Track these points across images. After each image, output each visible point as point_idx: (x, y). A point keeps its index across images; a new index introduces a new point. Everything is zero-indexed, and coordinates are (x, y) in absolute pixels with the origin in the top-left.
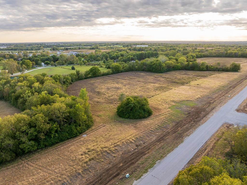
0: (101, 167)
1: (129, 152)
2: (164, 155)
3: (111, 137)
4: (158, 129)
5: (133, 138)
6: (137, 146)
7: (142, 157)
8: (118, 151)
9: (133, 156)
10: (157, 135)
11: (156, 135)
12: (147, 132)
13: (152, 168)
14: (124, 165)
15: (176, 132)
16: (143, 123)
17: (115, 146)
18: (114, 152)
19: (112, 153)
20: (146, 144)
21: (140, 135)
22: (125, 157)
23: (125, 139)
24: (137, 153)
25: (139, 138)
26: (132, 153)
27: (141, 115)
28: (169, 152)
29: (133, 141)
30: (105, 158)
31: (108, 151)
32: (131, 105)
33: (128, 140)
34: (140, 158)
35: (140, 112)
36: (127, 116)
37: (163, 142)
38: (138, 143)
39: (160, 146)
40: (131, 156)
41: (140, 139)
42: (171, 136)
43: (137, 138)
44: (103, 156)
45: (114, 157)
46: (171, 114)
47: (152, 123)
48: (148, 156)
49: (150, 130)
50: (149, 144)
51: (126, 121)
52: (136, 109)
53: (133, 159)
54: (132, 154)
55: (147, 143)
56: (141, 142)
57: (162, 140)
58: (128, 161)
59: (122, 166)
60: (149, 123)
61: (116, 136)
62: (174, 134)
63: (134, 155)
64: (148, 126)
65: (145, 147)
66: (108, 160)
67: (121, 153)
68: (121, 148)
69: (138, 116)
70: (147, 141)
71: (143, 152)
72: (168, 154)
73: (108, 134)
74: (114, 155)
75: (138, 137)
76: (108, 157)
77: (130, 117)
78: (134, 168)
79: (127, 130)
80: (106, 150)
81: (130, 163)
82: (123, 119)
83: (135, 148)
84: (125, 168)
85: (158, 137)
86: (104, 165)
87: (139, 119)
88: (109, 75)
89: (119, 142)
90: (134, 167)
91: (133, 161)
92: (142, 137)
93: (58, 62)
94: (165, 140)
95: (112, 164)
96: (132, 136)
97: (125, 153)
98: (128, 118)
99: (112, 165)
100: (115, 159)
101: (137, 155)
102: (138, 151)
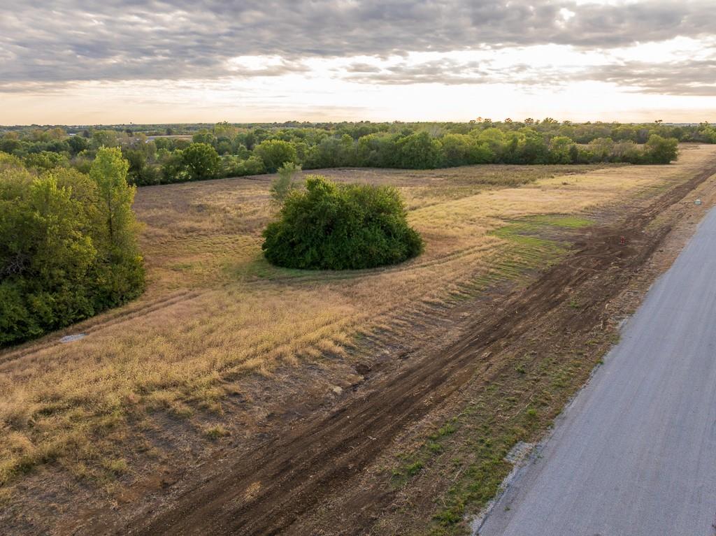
0: (87, 516)
1: (317, 402)
2: (548, 410)
3: (217, 336)
4: (465, 298)
5: (342, 336)
6: (363, 370)
7: (400, 427)
8: (243, 405)
9: (340, 427)
10: (465, 318)
11: (462, 320)
12: (408, 309)
13: (491, 505)
14: (269, 494)
15: (557, 303)
16: (384, 280)
17: (230, 379)
18: (214, 406)
19: (202, 415)
20: (415, 360)
21: (376, 321)
22: (283, 435)
23: (293, 341)
24: (365, 406)
25: (373, 335)
26: (335, 410)
27: (374, 249)
28: (567, 389)
29: (338, 349)
30: (142, 451)
31: (178, 403)
32: (329, 207)
33: (312, 343)
34: (388, 439)
35: (370, 236)
36: (309, 258)
37: (506, 346)
38: (368, 355)
39: (498, 362)
40: (329, 429)
41: (377, 339)
42: (539, 317)
43: (361, 337)
44: (130, 440)
45: (213, 438)
46: (502, 248)
47: (430, 278)
48: (437, 419)
49: (425, 302)
50: (433, 359)
51: (305, 278)
52: (350, 225)
53: (342, 447)
54: (335, 416)
55: (419, 356)
56: (387, 352)
57: (502, 336)
58: (301, 459)
59: (261, 498)
60: (413, 277)
61: (245, 332)
62: (550, 309)
63: (347, 422)
64: (413, 289)
65: (409, 372)
66: (164, 463)
67: (261, 415)
68: (268, 384)
69: (359, 256)
70: (415, 344)
71: (406, 399)
72: (565, 400)
73: (202, 323)
74: (209, 427)
75: (365, 331)
76: (168, 444)
77: (323, 264)
78: (354, 516)
79: (307, 307)
80: (165, 402)
81: (321, 474)
82: (293, 272)
83: (350, 380)
84: (280, 514)
85: (472, 327)
86: (115, 504)
87: (367, 270)
88: (254, 174)
89: (254, 355)
90: (351, 507)
91: (340, 460)
92: (387, 330)
93: (85, 154)
94: (517, 335)
95: (181, 487)
96: (336, 326)
97: (289, 414)
98: (316, 265)
99: (181, 498)
100: (215, 456)
101: (365, 419)
102: (369, 397)
